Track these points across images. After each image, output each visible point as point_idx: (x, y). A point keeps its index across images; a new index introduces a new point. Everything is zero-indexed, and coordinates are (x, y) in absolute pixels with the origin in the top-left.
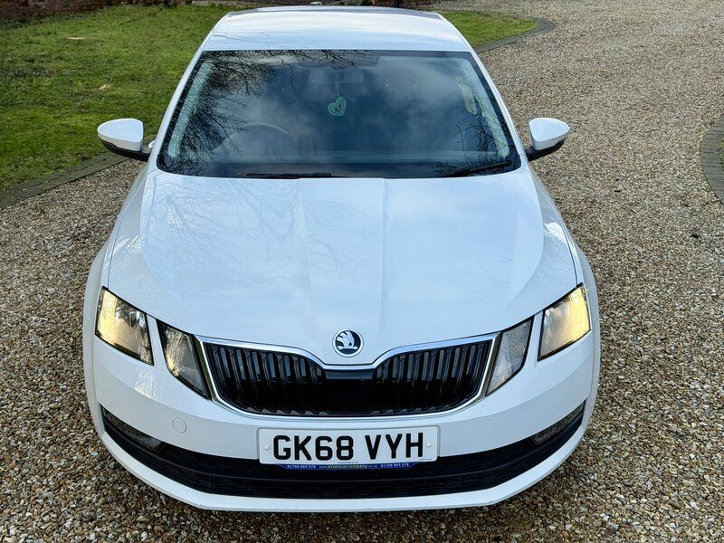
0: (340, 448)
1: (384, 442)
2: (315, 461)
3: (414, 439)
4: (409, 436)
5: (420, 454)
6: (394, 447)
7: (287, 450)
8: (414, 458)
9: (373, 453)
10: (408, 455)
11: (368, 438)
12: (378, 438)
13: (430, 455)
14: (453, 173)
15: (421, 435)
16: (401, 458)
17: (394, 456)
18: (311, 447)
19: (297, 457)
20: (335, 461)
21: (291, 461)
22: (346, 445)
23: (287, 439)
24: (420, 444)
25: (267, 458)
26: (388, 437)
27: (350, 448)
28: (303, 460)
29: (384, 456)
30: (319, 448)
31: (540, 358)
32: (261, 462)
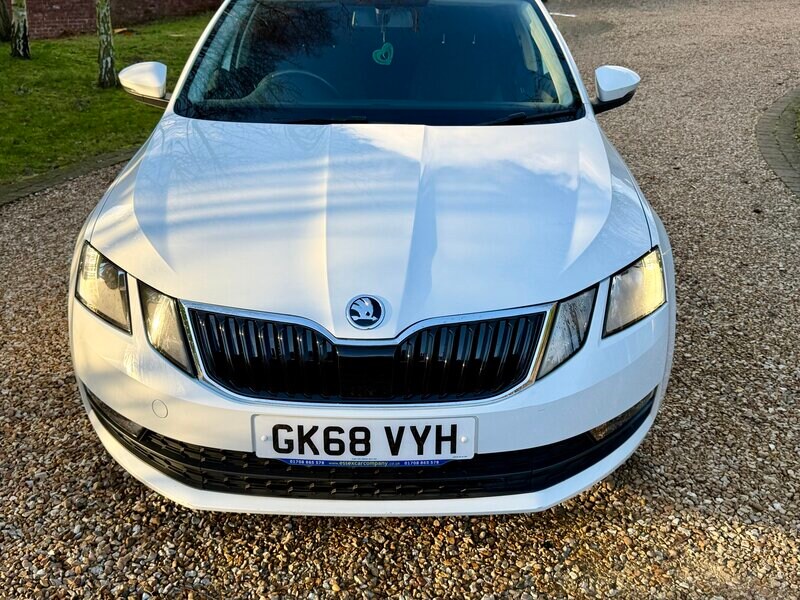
0: (354, 441)
1: (408, 436)
2: (323, 456)
3: (446, 432)
4: (439, 428)
5: (453, 450)
6: (420, 441)
7: (289, 442)
8: (446, 454)
9: (395, 448)
10: (438, 451)
11: (388, 430)
12: (401, 430)
13: (466, 452)
14: (506, 119)
15: (454, 428)
16: (429, 454)
17: (420, 452)
18: (318, 439)
19: (301, 451)
20: (347, 457)
21: (294, 455)
22: (361, 437)
23: (289, 429)
24: (453, 439)
25: (266, 452)
26: (414, 429)
27: (366, 441)
28: (309, 455)
29: (408, 452)
30: (328, 441)
31: (605, 335)
32: (259, 455)
